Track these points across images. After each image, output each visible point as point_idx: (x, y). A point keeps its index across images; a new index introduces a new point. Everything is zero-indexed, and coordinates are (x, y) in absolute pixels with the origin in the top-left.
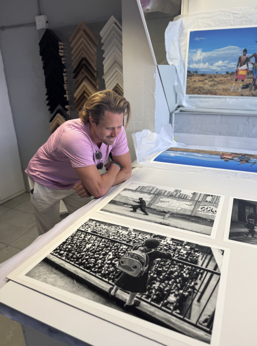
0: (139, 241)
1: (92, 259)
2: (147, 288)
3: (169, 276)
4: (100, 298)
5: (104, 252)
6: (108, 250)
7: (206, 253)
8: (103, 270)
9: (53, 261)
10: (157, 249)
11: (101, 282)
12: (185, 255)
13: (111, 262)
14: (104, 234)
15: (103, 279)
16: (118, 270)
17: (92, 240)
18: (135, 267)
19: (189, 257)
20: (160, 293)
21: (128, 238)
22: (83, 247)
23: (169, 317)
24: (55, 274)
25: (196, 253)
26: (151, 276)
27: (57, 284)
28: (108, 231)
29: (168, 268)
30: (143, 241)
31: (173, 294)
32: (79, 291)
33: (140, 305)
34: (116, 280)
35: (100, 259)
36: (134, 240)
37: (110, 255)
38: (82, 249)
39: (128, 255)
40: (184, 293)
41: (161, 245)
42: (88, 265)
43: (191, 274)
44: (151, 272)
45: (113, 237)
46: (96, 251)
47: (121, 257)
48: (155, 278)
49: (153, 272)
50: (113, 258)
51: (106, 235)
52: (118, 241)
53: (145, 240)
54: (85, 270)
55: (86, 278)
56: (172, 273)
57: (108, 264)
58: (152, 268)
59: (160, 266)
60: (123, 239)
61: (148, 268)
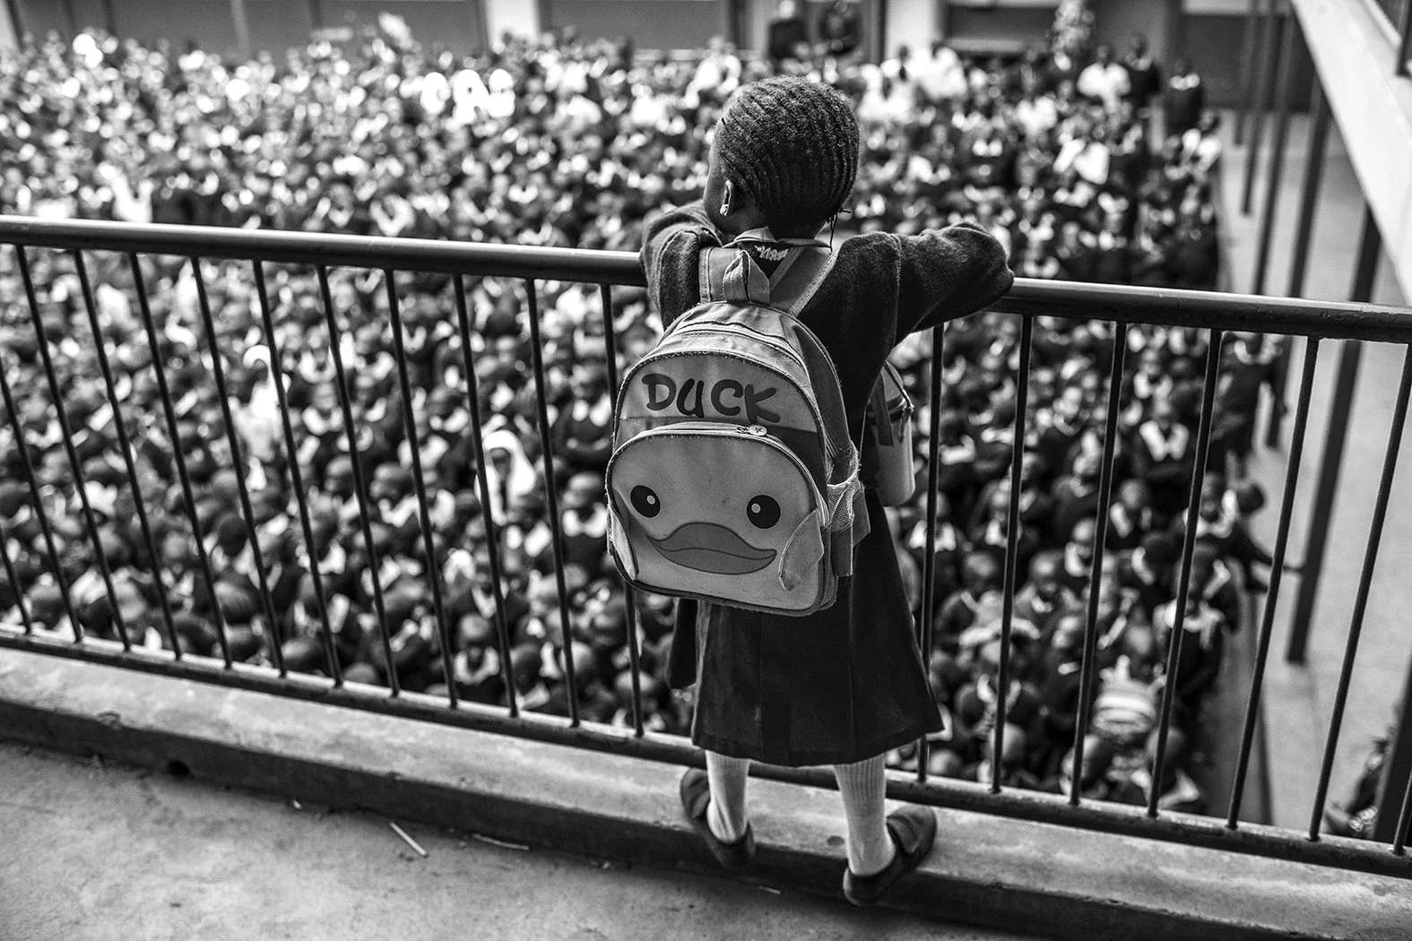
0: (668, 176)
1: (390, 570)
2: (932, 678)
3: (1044, 501)
4: (659, 902)
5: (437, 448)
6: (453, 402)
7: (1269, 106)
8: (539, 642)
9: (94, 712)
10: (856, 223)
11: (594, 766)
12: (1107, 202)
13: (556, 527)
14: (302, 197)
15: (591, 726)
16: (655, 601)
17: (241, 333)
18: (766, 512)
19: (1146, 213)
20: (1030, 689)
21: (547, 171)
22: (220, 448)
23: (1145, 855)
24: (214, 830)
25: (1191, 139)
26: (914, 553)
27: (295, 916)
28: (306, 136)
29: (1014, 416)
30: (700, 153)
31: (1123, 663)
32: (488, 902)
33: (940, 840)
34: (688, 697)
35: (454, 537)
36: (609, 170)
37: (503, 460)
38: (226, 479)
39: (654, 405)
40: (1191, 624)
41: (876, 141)
42: (397, 644)
43: (1201, 408)
44: (906, 513)
45: (403, 212)
46: (365, 464)
47: (601, 445)
48: (955, 558)
49: (912, 503)
50: (553, 485)
51: (324, 207)
52: (477, 245)
53: (710, 137)
54: (407, 696)
55: (462, 770)
56: (1057, 449)
57: (542, 564)
58: (898, 465)
59: (947, 416)
60: (510, 207)
61: (861, 476)
